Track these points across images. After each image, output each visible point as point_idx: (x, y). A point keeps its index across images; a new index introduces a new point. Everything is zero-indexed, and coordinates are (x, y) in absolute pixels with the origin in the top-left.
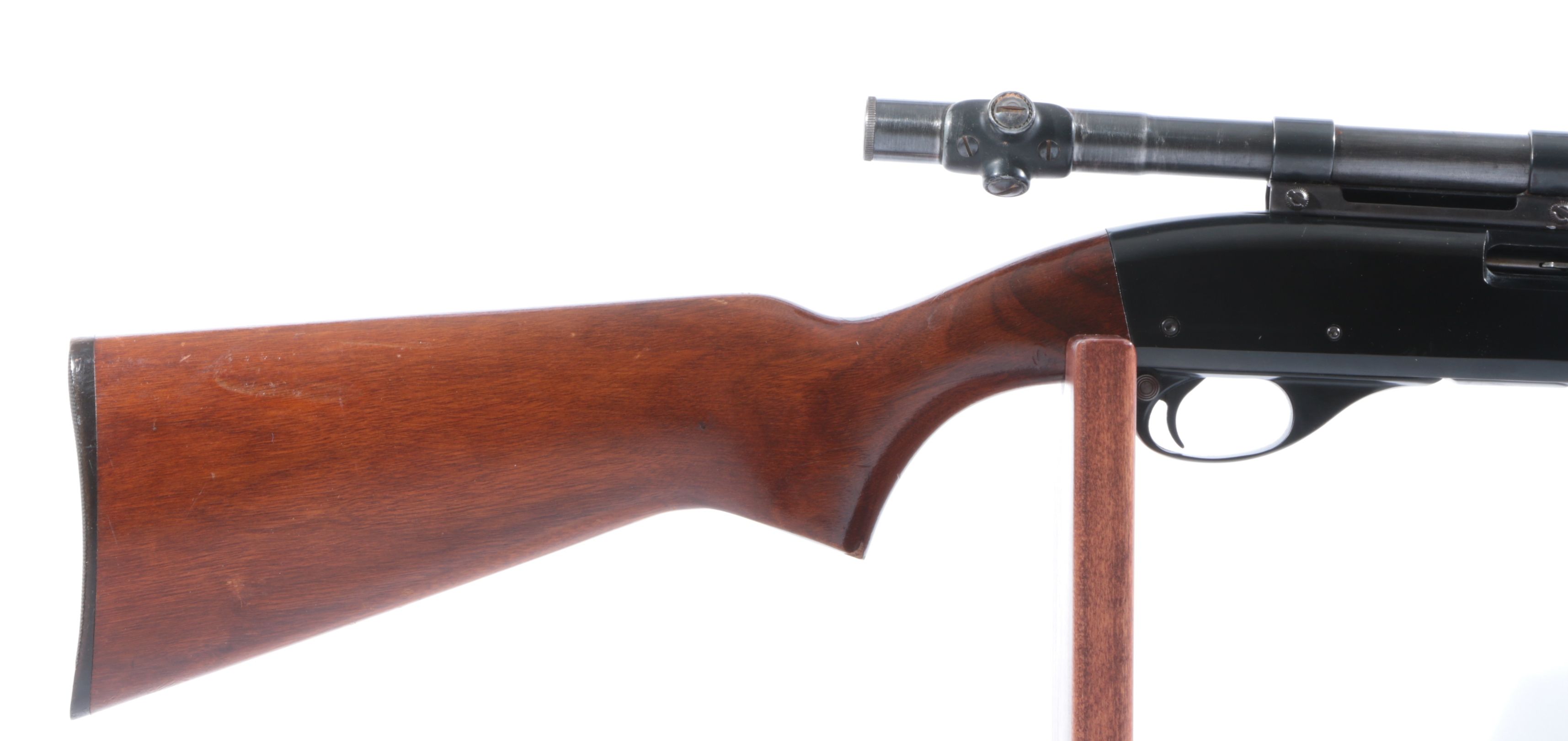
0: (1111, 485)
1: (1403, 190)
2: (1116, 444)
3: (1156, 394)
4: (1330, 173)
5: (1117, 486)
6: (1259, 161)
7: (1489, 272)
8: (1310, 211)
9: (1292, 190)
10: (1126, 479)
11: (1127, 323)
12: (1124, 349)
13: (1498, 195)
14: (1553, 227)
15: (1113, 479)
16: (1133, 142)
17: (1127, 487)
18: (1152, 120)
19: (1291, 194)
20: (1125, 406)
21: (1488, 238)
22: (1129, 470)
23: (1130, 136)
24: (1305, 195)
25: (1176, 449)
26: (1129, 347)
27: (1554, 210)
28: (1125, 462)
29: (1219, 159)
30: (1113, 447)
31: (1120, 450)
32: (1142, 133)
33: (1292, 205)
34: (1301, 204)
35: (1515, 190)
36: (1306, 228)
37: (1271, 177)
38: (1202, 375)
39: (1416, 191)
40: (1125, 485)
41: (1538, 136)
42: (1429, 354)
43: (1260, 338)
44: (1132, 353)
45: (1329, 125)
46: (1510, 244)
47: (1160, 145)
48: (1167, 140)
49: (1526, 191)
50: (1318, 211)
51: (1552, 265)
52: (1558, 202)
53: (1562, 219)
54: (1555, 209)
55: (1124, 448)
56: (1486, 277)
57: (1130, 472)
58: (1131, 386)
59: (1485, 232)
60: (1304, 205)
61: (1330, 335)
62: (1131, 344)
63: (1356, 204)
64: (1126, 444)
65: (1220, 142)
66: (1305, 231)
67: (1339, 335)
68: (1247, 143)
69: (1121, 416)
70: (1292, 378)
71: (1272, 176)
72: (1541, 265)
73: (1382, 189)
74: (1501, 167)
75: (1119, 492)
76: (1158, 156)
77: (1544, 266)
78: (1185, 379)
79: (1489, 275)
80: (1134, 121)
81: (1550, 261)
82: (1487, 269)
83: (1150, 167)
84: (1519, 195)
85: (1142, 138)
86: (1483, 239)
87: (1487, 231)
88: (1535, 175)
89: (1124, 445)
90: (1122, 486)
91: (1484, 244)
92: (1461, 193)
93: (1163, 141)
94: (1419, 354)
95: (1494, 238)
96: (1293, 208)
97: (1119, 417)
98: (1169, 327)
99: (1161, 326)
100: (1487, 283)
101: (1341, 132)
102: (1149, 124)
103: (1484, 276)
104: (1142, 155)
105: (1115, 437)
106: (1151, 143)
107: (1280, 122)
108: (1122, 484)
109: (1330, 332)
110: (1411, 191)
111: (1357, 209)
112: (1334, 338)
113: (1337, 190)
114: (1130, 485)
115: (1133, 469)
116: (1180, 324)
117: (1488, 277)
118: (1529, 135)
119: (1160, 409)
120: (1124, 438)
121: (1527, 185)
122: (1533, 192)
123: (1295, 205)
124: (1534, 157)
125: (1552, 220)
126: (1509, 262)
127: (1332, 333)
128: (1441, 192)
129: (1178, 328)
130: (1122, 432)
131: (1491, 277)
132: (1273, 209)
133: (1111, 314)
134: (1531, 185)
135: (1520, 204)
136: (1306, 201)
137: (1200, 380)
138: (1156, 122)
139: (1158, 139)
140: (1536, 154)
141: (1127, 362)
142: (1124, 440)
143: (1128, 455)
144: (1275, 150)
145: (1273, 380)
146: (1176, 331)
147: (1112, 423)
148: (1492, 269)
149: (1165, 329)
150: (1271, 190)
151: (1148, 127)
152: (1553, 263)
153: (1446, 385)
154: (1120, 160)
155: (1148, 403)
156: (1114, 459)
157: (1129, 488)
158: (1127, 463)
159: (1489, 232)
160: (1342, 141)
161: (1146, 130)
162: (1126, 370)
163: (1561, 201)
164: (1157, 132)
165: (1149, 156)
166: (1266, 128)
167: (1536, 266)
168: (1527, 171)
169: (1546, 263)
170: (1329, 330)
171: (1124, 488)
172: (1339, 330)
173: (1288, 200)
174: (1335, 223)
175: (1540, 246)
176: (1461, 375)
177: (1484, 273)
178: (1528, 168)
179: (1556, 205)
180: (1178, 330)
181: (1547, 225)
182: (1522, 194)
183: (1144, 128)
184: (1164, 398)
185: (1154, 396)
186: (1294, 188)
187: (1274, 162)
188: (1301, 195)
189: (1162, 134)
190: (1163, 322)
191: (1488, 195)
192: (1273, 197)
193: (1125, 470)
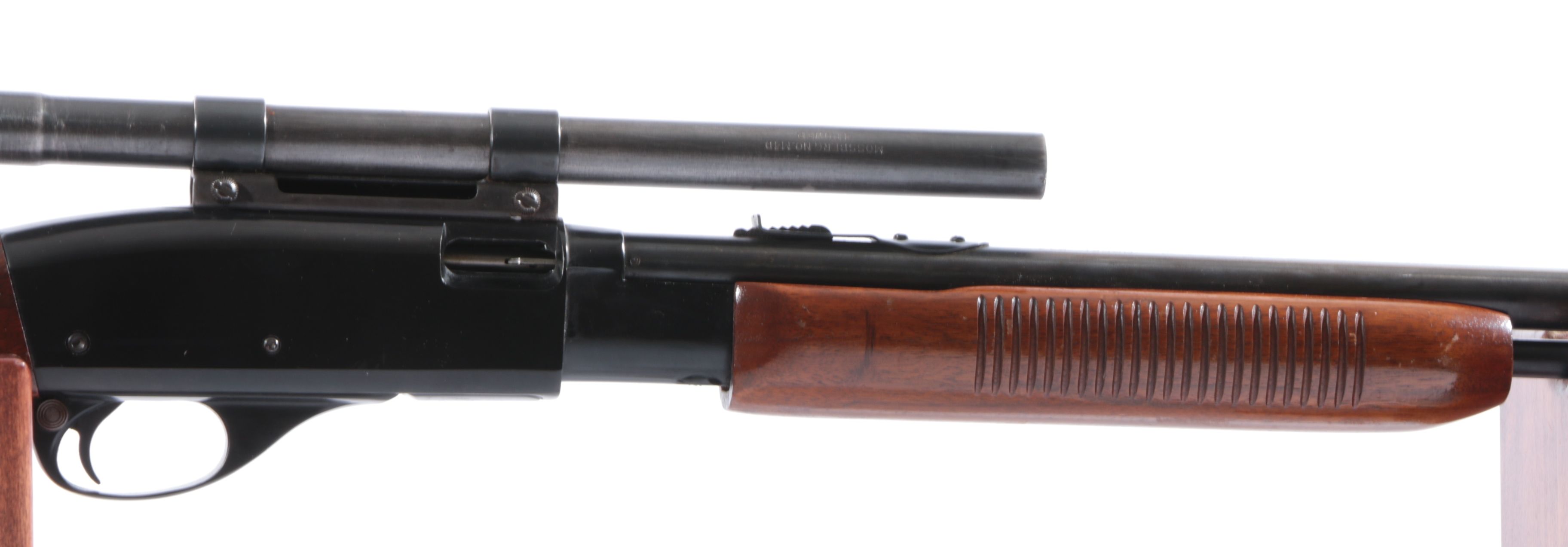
0: (3, 530)
1: (349, 179)
2: (9, 482)
3: (64, 421)
4: (262, 160)
5: (11, 531)
6: (178, 147)
7: (448, 271)
8: (241, 205)
9: (218, 180)
10: (22, 523)
11: (25, 339)
12: (15, 371)
13: (456, 182)
14: (518, 218)
15: (6, 524)
16: (27, 127)
17: (23, 532)
18: (48, 101)
19: (217, 185)
20: (18, 438)
21: (445, 231)
22: (25, 512)
23: (23, 119)
24: (234, 186)
25: (91, 486)
26: (22, 368)
27: (518, 198)
28: (19, 503)
29: (130, 146)
30: (5, 486)
31: (14, 489)
32: (37, 116)
33: (219, 198)
34: (229, 197)
35: (473, 177)
36: (235, 224)
37: (193, 165)
38: (119, 398)
39: (363, 179)
40: (21, 531)
41: (498, 114)
42: (382, 367)
43: (185, 353)
44: (26, 375)
45: (259, 104)
46: (470, 238)
47: (59, 130)
48: (67, 124)
49: (487, 178)
50: (250, 205)
51: (519, 261)
52: (523, 189)
53: (527, 209)
54: (520, 197)
55: (18, 486)
56: (443, 276)
57: (27, 514)
58: (25, 413)
59: (442, 225)
60: (233, 198)
61: (268, 348)
62: (24, 364)
63: (293, 195)
64: (21, 482)
65: (131, 126)
66: (234, 228)
67: (277, 349)
68: (163, 127)
69: (14, 448)
70: (228, 399)
71: (195, 164)
72: (506, 262)
73: (324, 178)
74: (457, 150)
75: (14, 538)
76: (57, 143)
77: (511, 262)
78: (99, 404)
79: (448, 275)
80: (27, 102)
81: (517, 256)
82: (446, 268)
83: (48, 156)
84: (479, 181)
85: (37, 123)
86: (440, 234)
87: (444, 224)
88: (495, 159)
89: (18, 483)
90: (17, 531)
91: (441, 239)
92: (414, 181)
93: (63, 125)
94: (371, 366)
95: (452, 232)
96: (220, 201)
97: (11, 451)
98: (76, 344)
99: (67, 343)
100: (446, 283)
101: (274, 113)
102: (46, 105)
103: (441, 276)
104: (38, 143)
105: (7, 474)
106: (48, 128)
107: (202, 102)
108: (17, 529)
109: (267, 345)
110: (357, 179)
111: (295, 201)
112: (272, 351)
113: (271, 180)
114: (28, 529)
115: (31, 511)
116: (89, 339)
117: (446, 276)
118: (489, 113)
119: (70, 439)
120: (18, 474)
121: (487, 170)
122: (495, 178)
123: (221, 197)
124: (494, 138)
125: (518, 210)
126: (471, 259)
127: (270, 345)
128: (391, 181)
129: (87, 344)
130: (16, 468)
131: (450, 277)
132: (197, 204)
133: (6, 329)
134: (492, 170)
135: (480, 192)
136: (235, 192)
137: (116, 404)
138: (54, 104)
139: (56, 123)
140: (496, 135)
141: (19, 386)
142: (19, 477)
143: (23, 494)
144: (197, 134)
145: (204, 402)
146: (86, 347)
147: (4, 457)
148: (451, 267)
149: (72, 346)
150: (194, 180)
151: (44, 109)
152: (519, 258)
153: (403, 400)
154: (12, 148)
155: (54, 434)
156: (7, 500)
157: (26, 533)
158: (23, 504)
159: (446, 224)
160: (274, 123)
161: (41, 112)
162: (19, 395)
163: (526, 188)
164: (55, 116)
165: (47, 143)
166: (186, 109)
167: (500, 263)
168: (487, 154)
169: (512, 259)
170: (266, 342)
171: (19, 535)
172: (277, 342)
173: (214, 191)
174: (270, 218)
175: (504, 240)
176: (420, 389)
177: (441, 272)
178: (487, 151)
179: (520, 192)
180: (88, 347)
181: (512, 215)
182: (483, 181)
183: (39, 111)
184: (75, 426)
185: (61, 424)
186: (221, 178)
187: (196, 147)
188: (229, 187)
189: (62, 116)
190: (69, 337)
191: (445, 182)
192: (199, 188)
193: (20, 512)
